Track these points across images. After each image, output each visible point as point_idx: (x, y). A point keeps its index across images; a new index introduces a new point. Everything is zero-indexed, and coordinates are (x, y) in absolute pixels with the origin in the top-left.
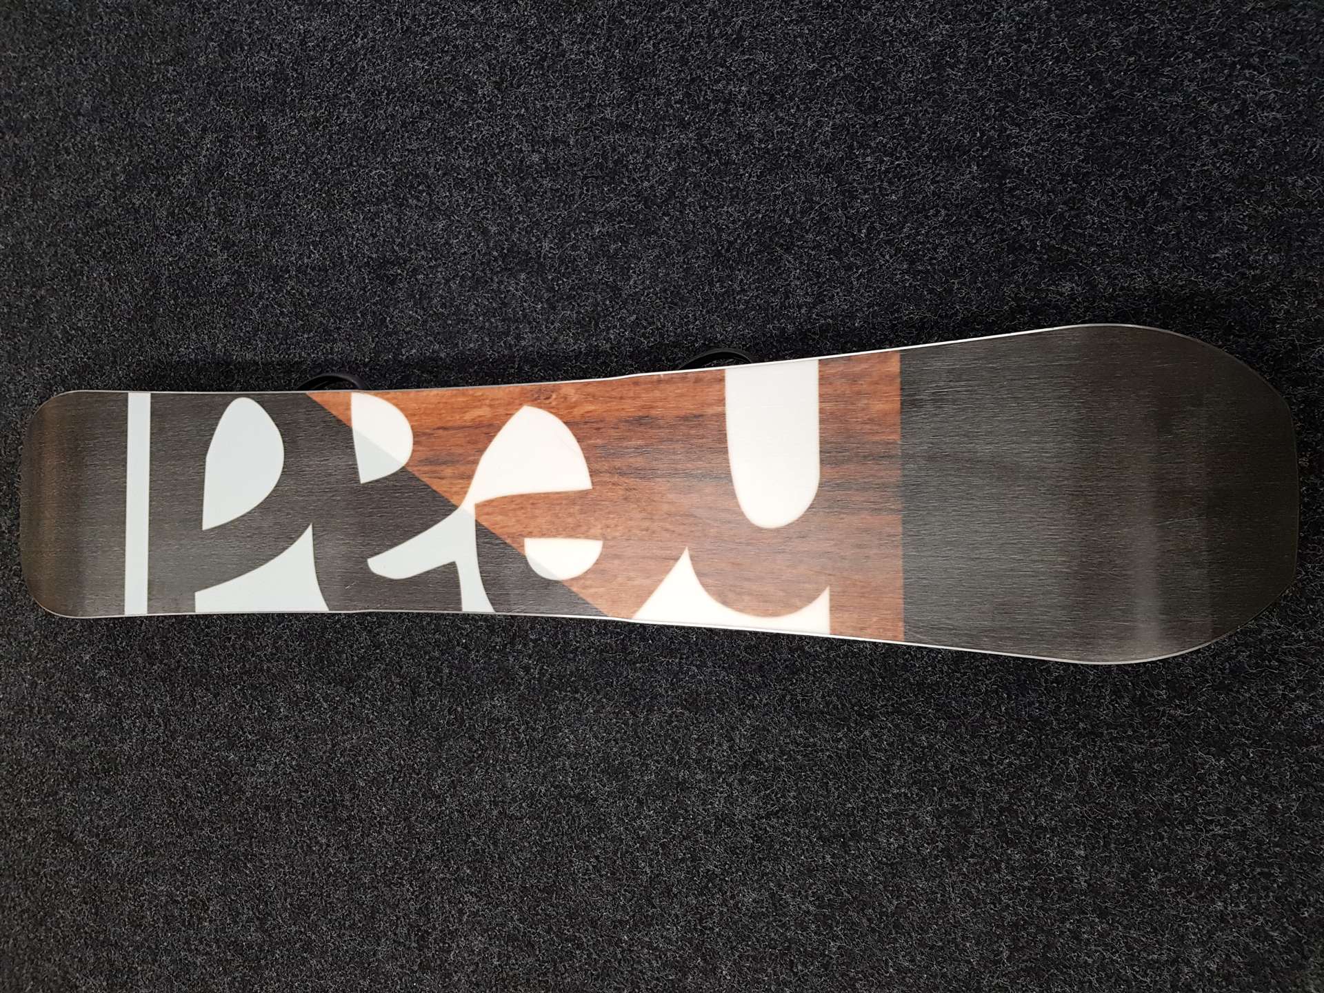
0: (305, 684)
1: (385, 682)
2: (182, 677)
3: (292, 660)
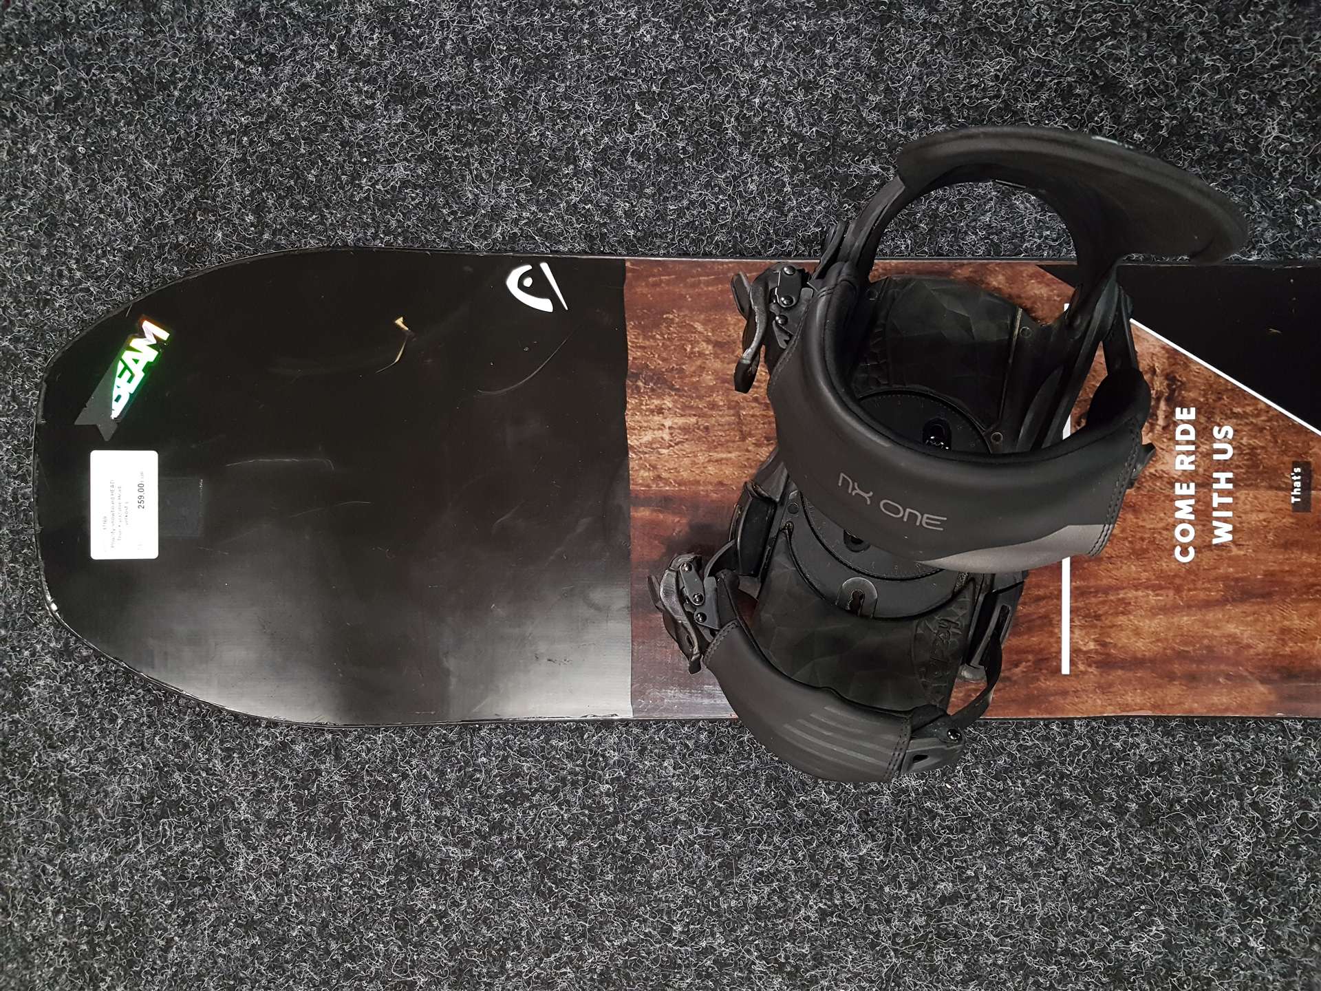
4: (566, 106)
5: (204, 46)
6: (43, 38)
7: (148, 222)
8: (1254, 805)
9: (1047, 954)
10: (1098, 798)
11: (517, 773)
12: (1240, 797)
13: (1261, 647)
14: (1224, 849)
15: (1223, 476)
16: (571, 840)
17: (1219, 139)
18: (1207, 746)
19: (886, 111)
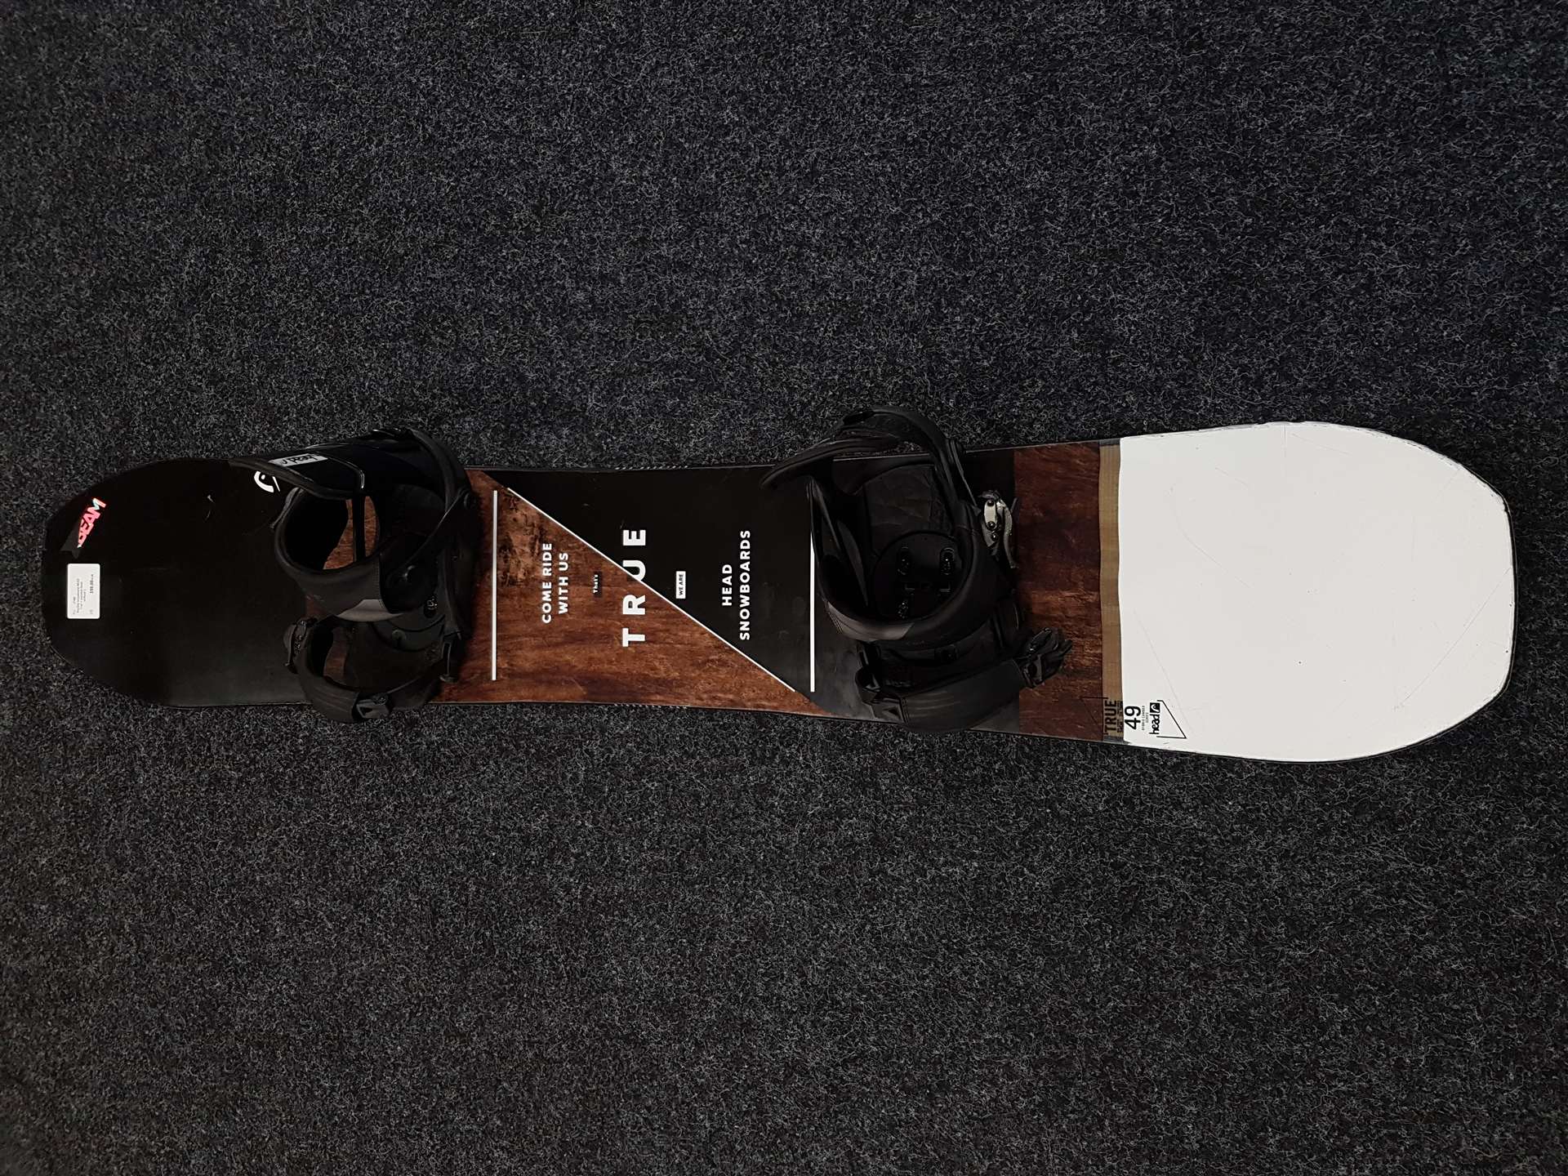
4: (285, 386)
5: (128, 355)
6: (59, 351)
7: (104, 445)
8: (587, 751)
9: (496, 829)
10: (518, 746)
11: (262, 733)
12: (581, 747)
13: (580, 666)
14: (575, 774)
15: (564, 579)
16: (285, 768)
17: (570, 405)
18: (566, 719)
19: (422, 389)
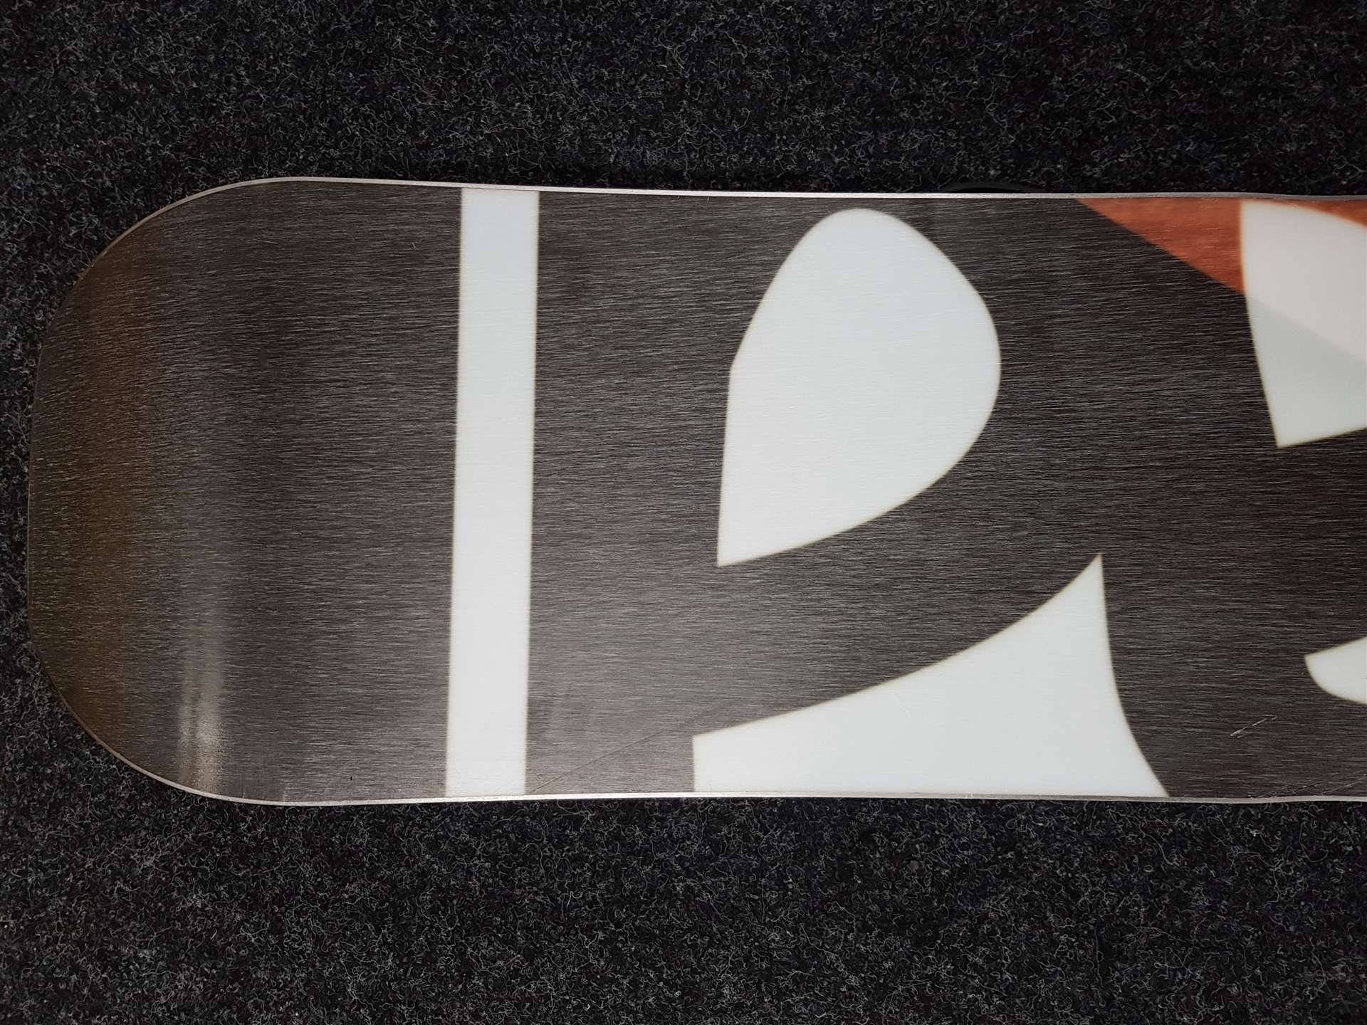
0: (795, 931)
1: (1025, 927)
2: (434, 911)
3: (761, 872)
